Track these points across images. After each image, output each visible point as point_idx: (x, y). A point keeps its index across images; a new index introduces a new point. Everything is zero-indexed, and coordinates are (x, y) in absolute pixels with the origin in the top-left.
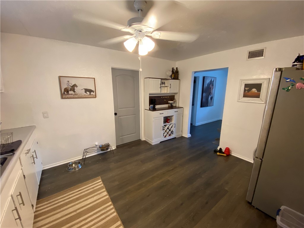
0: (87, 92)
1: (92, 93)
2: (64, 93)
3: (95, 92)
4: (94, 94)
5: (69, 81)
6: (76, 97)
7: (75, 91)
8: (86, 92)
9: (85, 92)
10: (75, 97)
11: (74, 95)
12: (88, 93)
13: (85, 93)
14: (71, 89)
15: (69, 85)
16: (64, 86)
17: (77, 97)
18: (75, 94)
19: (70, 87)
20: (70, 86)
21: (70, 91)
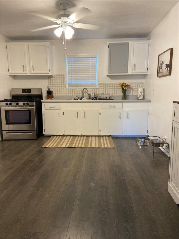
2: (159, 71)
5: (161, 59)
7: (162, 69)
9: (166, 69)
14: (161, 67)
17: (162, 74)
20: (161, 64)
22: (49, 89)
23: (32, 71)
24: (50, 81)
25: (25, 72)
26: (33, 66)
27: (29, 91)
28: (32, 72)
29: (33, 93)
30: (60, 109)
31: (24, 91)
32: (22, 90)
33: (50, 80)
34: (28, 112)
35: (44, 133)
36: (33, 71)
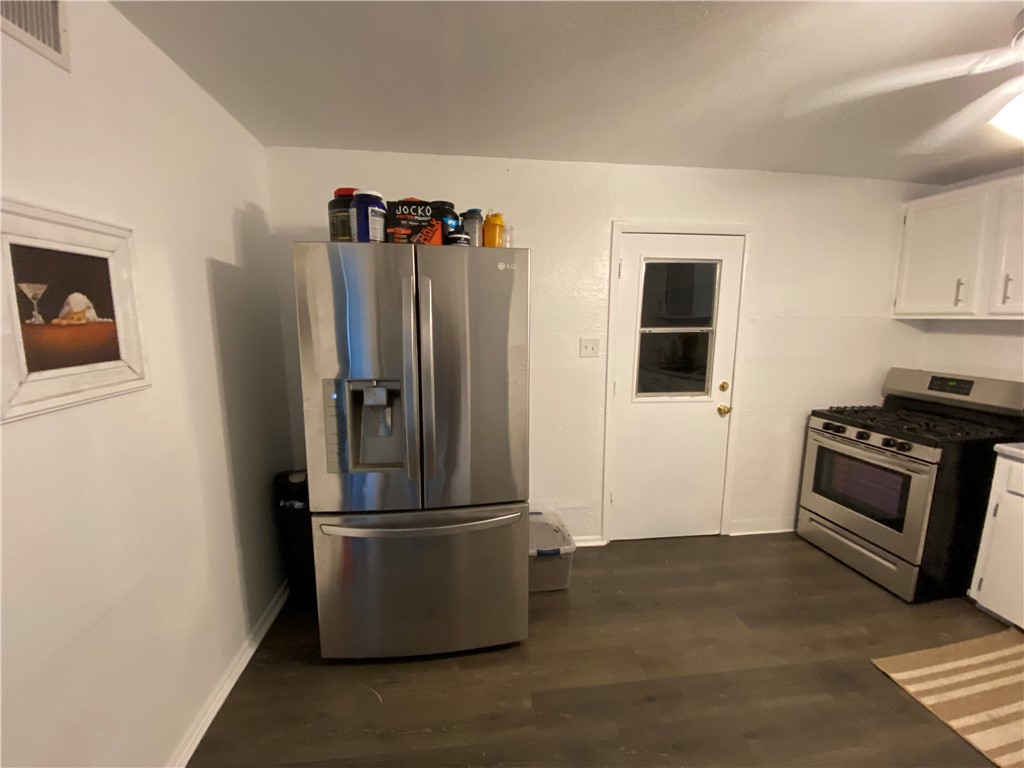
23: (999, 304)
25: (960, 308)
26: (1008, 279)
27: (964, 385)
28: (998, 306)
31: (938, 382)
32: (933, 377)
34: (900, 479)
35: (973, 593)
36: (1004, 302)
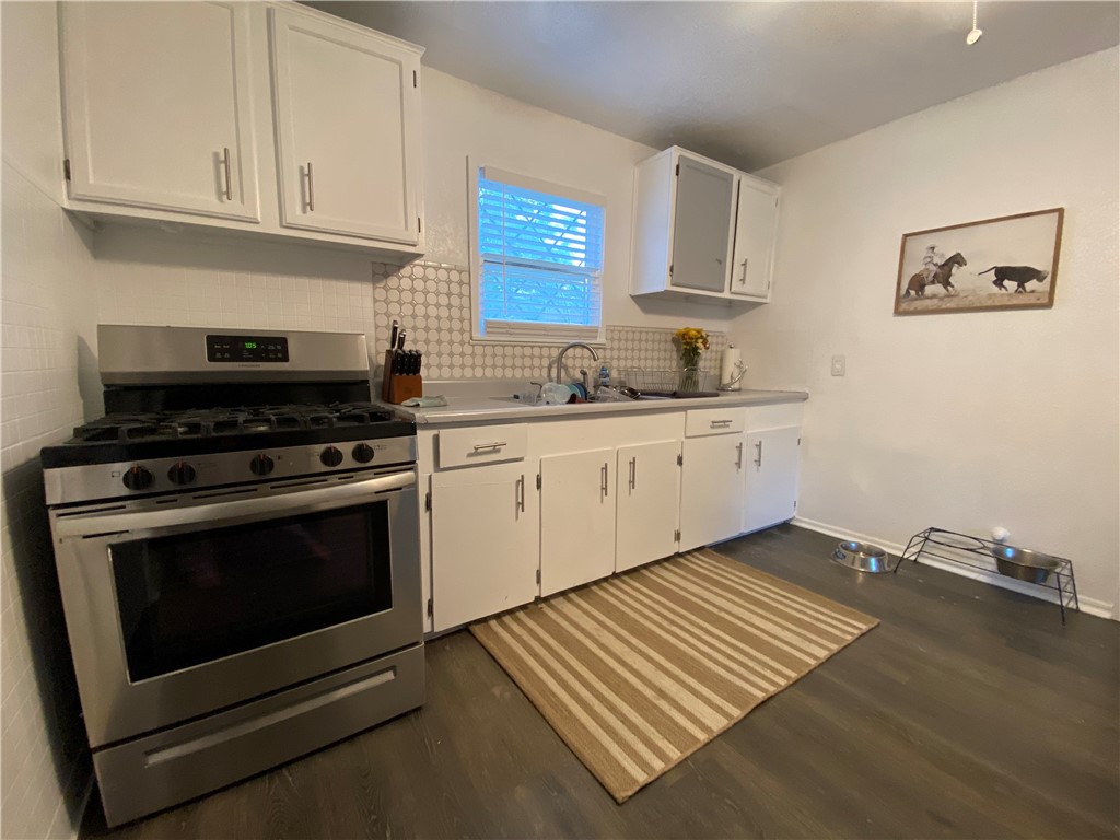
0: (1006, 283)
1: (1031, 285)
2: (908, 292)
3: (1048, 279)
4: (1044, 286)
5: (933, 248)
6: (948, 305)
7: (949, 284)
8: (999, 283)
9: (995, 283)
10: (944, 307)
11: (941, 299)
12: (1011, 285)
13: (996, 289)
14: (935, 276)
15: (931, 262)
16: (913, 269)
17: (951, 305)
18: (950, 296)
19: (935, 268)
20: (936, 265)
21: (933, 283)
22: (397, 338)
24: (380, 294)
25: (232, 207)
29: (299, 362)
30: (521, 459)
31: (223, 346)
33: (387, 289)
